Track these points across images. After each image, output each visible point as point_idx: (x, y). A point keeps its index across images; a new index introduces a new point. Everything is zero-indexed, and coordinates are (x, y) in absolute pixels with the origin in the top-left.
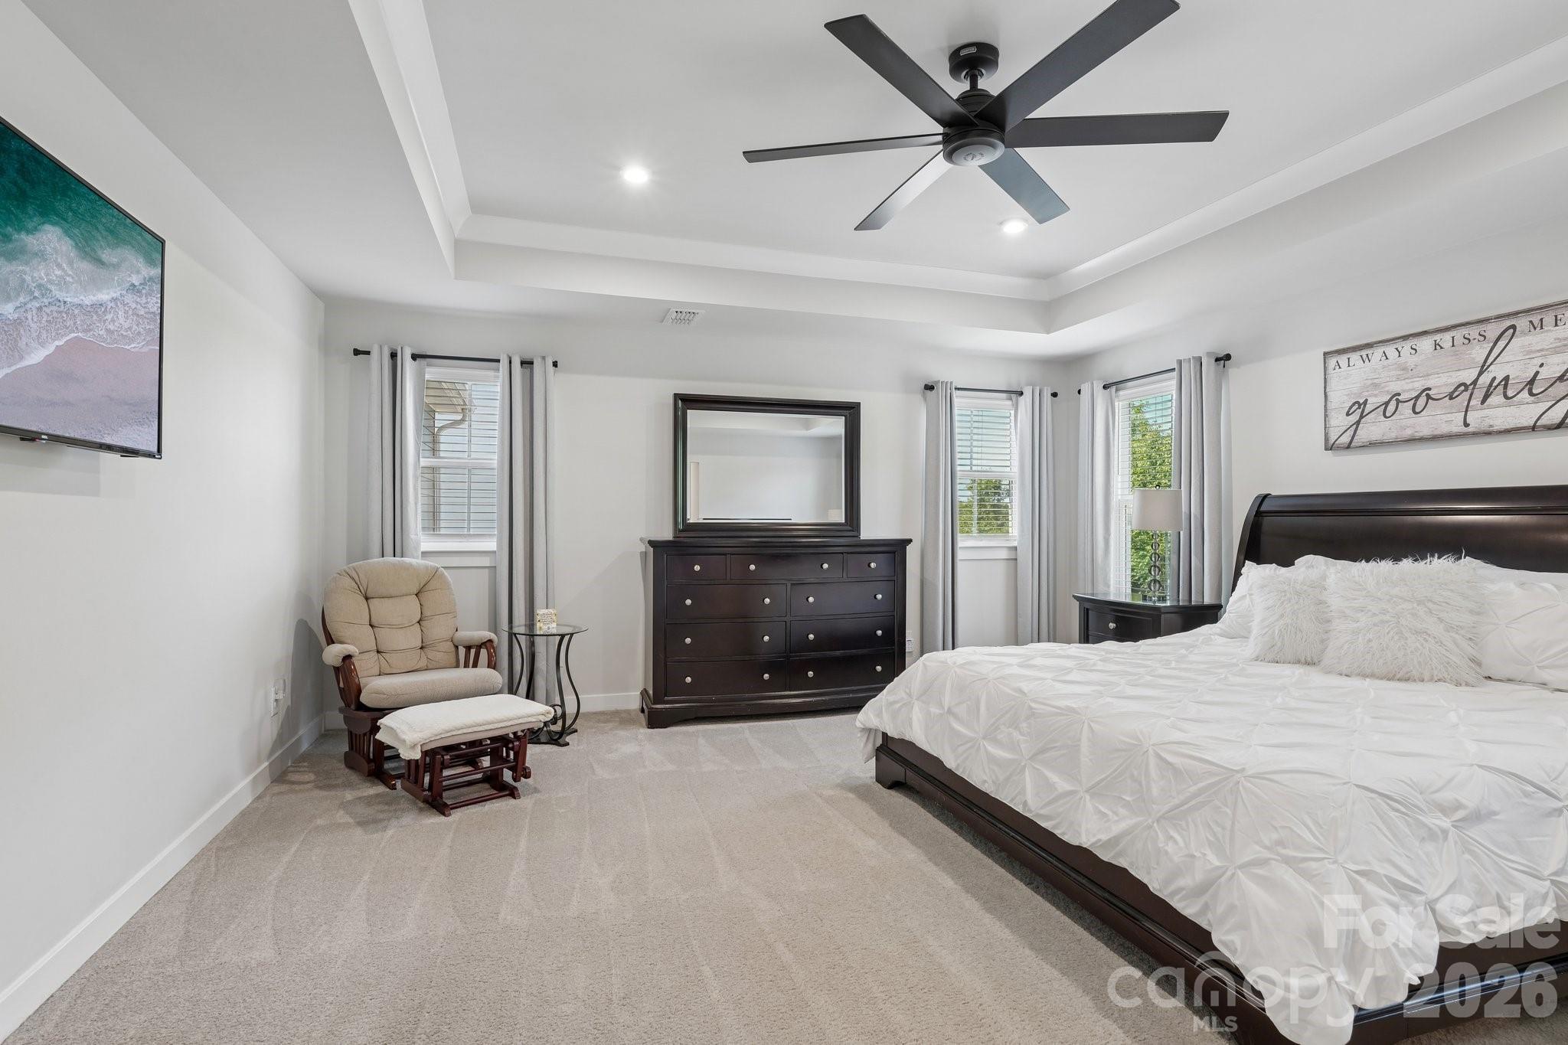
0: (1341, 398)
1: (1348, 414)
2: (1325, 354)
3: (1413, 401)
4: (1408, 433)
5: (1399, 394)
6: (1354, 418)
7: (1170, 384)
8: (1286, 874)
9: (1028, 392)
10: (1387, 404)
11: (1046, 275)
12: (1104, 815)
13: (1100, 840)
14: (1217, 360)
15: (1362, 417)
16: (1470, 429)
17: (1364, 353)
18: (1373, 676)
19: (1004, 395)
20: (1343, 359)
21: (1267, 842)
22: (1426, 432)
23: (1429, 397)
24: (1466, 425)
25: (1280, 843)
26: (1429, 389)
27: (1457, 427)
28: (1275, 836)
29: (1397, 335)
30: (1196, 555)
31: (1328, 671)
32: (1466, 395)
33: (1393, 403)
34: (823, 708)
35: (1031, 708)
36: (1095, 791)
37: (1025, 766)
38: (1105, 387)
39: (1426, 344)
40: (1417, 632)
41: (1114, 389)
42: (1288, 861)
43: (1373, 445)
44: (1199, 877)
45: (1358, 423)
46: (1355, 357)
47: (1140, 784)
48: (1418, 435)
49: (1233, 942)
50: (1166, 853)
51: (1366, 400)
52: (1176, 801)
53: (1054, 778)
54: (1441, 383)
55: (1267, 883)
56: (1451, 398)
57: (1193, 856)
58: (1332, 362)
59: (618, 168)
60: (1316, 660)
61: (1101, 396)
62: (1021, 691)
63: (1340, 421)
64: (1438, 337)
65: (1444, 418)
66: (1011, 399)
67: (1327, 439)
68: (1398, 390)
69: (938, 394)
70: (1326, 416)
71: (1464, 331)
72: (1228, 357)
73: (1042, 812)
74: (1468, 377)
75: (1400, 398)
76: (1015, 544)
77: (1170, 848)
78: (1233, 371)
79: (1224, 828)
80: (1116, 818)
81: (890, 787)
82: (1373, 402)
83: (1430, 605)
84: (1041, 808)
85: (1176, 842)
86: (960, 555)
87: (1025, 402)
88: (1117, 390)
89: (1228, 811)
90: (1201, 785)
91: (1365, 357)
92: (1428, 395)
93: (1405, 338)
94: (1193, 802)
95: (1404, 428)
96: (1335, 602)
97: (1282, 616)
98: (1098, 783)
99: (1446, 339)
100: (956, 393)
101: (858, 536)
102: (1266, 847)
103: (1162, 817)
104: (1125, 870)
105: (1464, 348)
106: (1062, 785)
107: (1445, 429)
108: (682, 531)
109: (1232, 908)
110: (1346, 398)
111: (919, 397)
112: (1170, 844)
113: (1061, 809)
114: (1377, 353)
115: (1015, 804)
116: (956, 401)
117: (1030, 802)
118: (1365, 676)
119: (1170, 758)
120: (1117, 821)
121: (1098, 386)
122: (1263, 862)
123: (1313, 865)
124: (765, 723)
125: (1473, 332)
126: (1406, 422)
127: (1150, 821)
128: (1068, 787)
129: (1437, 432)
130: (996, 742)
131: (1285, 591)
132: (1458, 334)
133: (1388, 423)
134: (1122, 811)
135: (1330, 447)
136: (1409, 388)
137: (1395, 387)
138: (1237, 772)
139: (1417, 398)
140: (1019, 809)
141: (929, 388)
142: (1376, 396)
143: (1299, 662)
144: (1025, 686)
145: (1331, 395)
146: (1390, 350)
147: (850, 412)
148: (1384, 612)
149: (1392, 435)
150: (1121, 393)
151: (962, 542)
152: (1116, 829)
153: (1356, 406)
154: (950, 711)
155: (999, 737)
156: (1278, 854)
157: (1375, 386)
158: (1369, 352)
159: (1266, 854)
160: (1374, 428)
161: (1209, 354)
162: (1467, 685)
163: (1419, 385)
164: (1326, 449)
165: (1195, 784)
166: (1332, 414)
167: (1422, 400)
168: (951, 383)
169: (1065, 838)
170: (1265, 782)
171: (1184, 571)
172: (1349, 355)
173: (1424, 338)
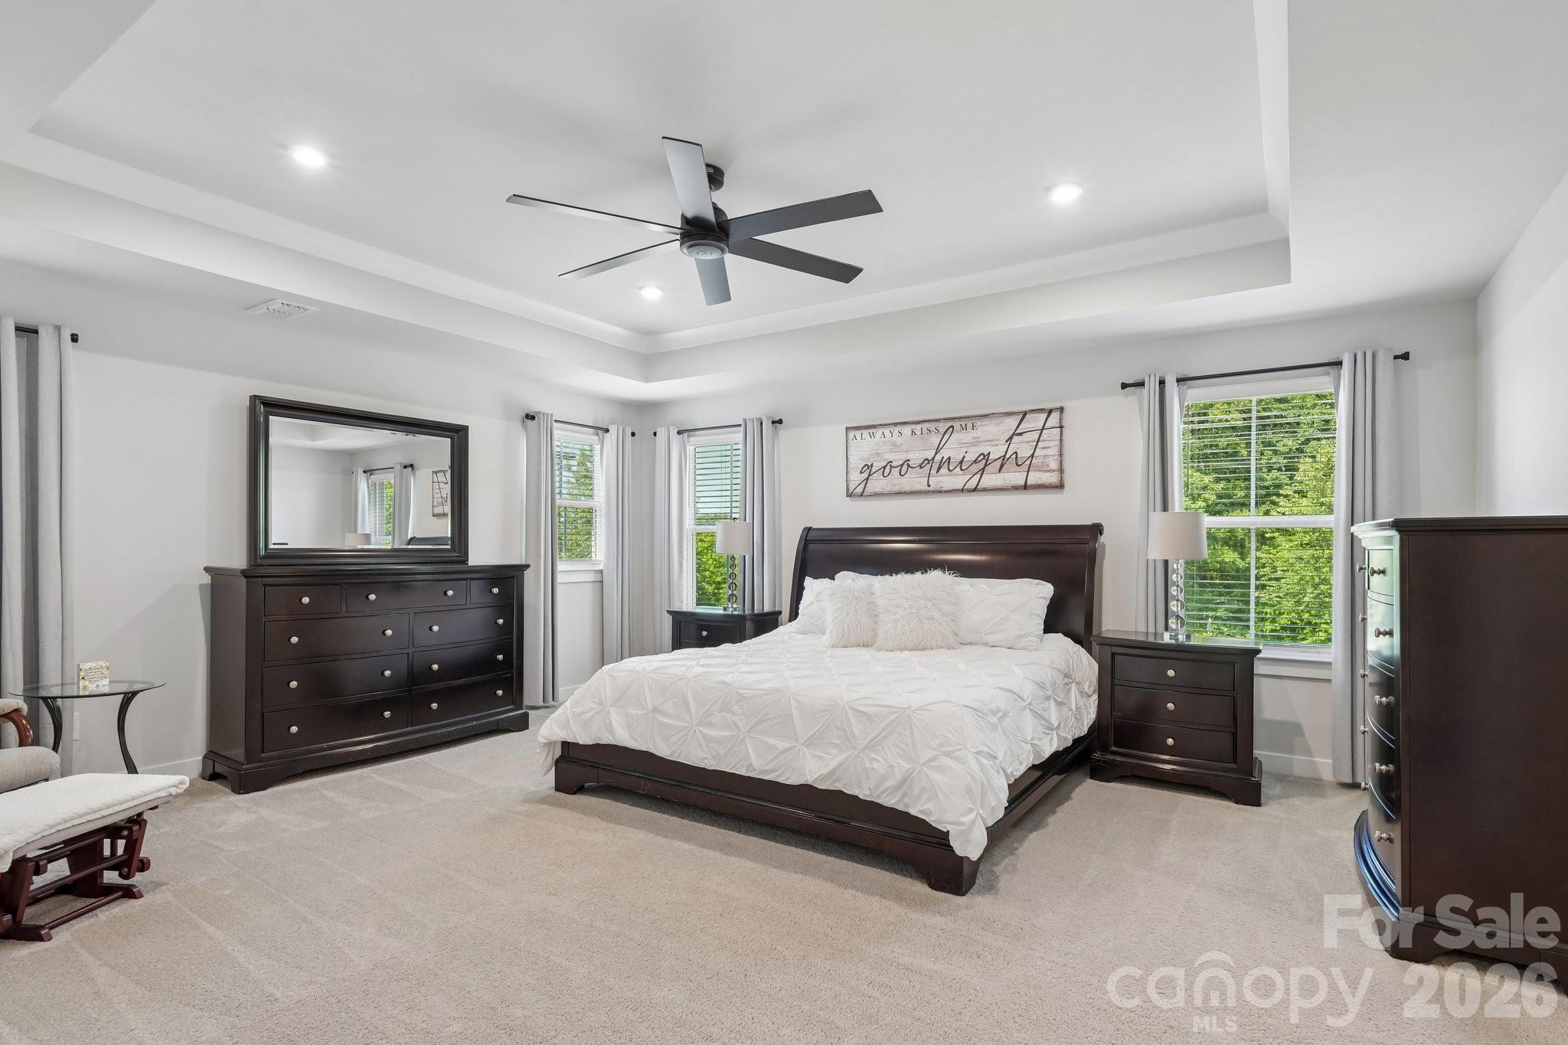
0: (857, 462)
1: (861, 473)
2: (847, 428)
3: (899, 468)
4: (897, 488)
5: (892, 462)
6: (865, 475)
7: (737, 436)
8: (948, 762)
9: (613, 429)
10: (885, 467)
11: (649, 333)
12: (821, 757)
13: (822, 774)
14: (773, 422)
15: (870, 475)
16: (931, 489)
17: (871, 431)
18: (906, 649)
19: (591, 430)
20: (858, 434)
21: (935, 747)
22: (907, 488)
23: (908, 465)
24: (929, 486)
25: (941, 745)
26: (909, 460)
27: (924, 487)
28: (938, 742)
29: (891, 422)
30: (758, 574)
31: (879, 650)
32: (929, 466)
33: (888, 467)
34: (449, 739)
35: (740, 694)
36: (810, 743)
37: (744, 737)
38: (679, 433)
39: (907, 430)
40: (928, 619)
41: (686, 435)
42: (947, 754)
43: (877, 495)
44: (899, 777)
45: (867, 479)
46: (865, 433)
47: (844, 730)
48: (903, 490)
49: (928, 809)
50: (873, 769)
51: (872, 464)
52: (873, 735)
53: (772, 741)
54: (916, 457)
55: (940, 769)
56: (921, 468)
57: (891, 767)
58: (851, 434)
59: (285, 147)
60: (869, 643)
61: (676, 440)
62: (724, 683)
63: (856, 477)
64: (913, 427)
65: (915, 480)
66: (598, 435)
67: (848, 489)
68: (891, 459)
69: (539, 424)
70: (847, 472)
71: (927, 425)
72: (780, 422)
73: (766, 768)
74: (930, 454)
75: (892, 464)
76: (601, 567)
77: (875, 765)
78: (783, 432)
79: (907, 744)
80: (830, 757)
81: (575, 793)
82: (877, 465)
83: (934, 601)
84: (767, 764)
85: (878, 761)
86: (560, 578)
87: (611, 439)
88: (689, 436)
89: (908, 733)
90: (886, 722)
91: (871, 434)
92: (908, 464)
93: (896, 424)
94: (884, 734)
95: (894, 485)
96: (881, 603)
97: (848, 614)
98: (812, 736)
99: (918, 428)
100: (556, 425)
101: (465, 561)
102: (934, 749)
103: (866, 748)
104: (841, 792)
105: (927, 436)
106: (782, 745)
107: (917, 487)
108: (264, 557)
109: (923, 789)
110: (860, 461)
111: (518, 426)
112: (874, 762)
113: (784, 762)
114: (879, 432)
115: (736, 770)
116: (556, 432)
117: (754, 763)
118: (902, 650)
119: (862, 709)
120: (831, 759)
121: (673, 431)
122: (936, 758)
123: (958, 753)
124: (396, 763)
125: (932, 426)
126: (895, 482)
127: (857, 752)
128: (787, 745)
129: (913, 489)
130: (711, 725)
131: (848, 597)
132: (925, 426)
133: (885, 481)
134: (834, 752)
135: (850, 495)
136: (898, 458)
137: (890, 457)
138: (906, 709)
139: (902, 465)
140: (742, 772)
141: (530, 417)
142: (878, 461)
143: (859, 645)
144: (728, 679)
145: (850, 460)
146: (887, 431)
147: (458, 435)
148: (911, 607)
149: (887, 489)
150: (692, 439)
151: (561, 566)
152: (832, 764)
153: (866, 467)
154: (655, 710)
155: (713, 721)
156: (941, 752)
157: (878, 454)
158: (874, 431)
159: (936, 753)
160: (877, 484)
161: (768, 417)
162: (953, 648)
163: (903, 457)
164: (847, 496)
165: (882, 722)
166: (851, 472)
167: (905, 467)
168: (552, 415)
169: (789, 782)
170: (924, 712)
171: (748, 586)
172: (862, 431)
173: (906, 426)
